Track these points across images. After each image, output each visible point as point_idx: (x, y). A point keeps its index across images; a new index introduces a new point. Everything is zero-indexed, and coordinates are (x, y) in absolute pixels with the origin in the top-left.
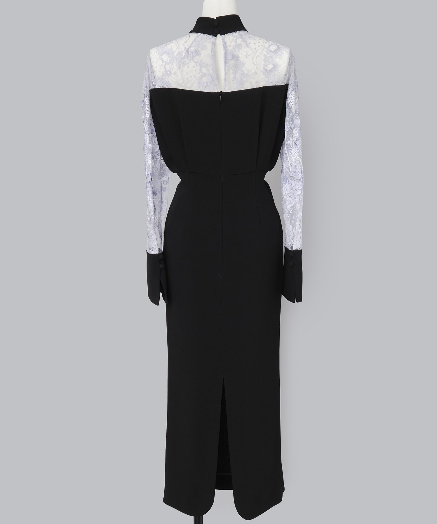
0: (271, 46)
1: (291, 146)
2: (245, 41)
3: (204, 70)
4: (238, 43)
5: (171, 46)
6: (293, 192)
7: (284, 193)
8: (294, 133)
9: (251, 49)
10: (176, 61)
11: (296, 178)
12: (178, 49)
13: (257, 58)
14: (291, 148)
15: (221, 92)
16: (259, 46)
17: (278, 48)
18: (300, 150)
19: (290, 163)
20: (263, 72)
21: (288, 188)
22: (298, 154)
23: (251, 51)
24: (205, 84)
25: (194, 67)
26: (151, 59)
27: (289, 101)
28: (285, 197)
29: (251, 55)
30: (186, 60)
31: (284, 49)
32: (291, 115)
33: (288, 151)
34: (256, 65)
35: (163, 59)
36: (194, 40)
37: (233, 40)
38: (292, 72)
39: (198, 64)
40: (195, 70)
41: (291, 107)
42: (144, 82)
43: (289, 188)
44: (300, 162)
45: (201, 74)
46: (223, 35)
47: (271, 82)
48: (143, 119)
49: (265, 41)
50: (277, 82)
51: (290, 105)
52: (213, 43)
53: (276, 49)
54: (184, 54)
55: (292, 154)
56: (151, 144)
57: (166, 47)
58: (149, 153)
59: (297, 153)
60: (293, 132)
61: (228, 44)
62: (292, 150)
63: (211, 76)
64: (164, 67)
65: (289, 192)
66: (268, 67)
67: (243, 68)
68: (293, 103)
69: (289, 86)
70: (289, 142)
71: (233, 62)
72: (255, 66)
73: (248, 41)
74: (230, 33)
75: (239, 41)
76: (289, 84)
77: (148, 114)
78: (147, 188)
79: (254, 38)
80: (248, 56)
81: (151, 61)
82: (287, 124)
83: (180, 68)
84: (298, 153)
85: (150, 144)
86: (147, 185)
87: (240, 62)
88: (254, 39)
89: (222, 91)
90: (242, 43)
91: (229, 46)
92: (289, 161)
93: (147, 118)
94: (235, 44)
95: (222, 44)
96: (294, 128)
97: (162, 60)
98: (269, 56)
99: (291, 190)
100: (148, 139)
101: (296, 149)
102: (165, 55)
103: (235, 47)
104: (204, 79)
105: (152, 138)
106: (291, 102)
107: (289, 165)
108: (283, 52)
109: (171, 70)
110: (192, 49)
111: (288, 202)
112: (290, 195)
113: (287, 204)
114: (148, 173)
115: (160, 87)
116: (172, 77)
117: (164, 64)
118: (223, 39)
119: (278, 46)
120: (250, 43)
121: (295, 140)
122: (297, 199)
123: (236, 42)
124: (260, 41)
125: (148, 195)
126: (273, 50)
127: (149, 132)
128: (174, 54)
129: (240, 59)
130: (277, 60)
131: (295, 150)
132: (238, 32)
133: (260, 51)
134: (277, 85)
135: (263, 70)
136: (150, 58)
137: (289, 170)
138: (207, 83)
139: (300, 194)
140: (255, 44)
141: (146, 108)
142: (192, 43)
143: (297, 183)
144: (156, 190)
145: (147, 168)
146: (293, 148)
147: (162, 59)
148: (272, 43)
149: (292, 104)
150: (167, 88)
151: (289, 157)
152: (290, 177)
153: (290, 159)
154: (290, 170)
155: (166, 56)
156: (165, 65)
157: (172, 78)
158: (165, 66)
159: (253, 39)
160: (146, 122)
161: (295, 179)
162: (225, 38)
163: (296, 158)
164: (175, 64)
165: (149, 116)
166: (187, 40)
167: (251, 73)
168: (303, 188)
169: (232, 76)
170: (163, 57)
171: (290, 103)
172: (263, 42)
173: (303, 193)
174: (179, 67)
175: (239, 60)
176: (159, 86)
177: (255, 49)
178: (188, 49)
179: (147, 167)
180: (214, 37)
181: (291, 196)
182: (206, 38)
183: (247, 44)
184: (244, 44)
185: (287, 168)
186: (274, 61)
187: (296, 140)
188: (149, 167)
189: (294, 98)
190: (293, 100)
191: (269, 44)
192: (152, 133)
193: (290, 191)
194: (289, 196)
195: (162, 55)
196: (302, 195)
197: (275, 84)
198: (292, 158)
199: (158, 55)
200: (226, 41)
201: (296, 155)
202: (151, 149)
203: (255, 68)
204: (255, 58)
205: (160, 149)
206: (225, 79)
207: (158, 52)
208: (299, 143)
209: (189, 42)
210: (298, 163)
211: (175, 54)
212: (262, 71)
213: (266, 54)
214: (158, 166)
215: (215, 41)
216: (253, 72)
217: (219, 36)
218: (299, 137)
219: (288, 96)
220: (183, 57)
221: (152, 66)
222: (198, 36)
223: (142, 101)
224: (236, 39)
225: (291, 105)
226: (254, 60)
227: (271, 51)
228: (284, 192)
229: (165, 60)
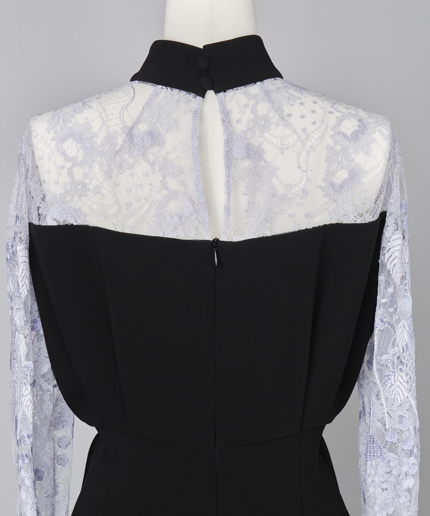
0: (344, 121)
1: (390, 366)
2: (279, 110)
3: (173, 184)
4: (260, 113)
5: (87, 119)
6: (392, 479)
7: (369, 480)
8: (398, 334)
9: (295, 132)
10: (99, 159)
11: (401, 446)
12: (105, 128)
13: (308, 153)
14: (391, 373)
15: (216, 242)
16: (314, 123)
17: (363, 127)
18: (413, 376)
19: (386, 409)
20: (323, 190)
21: (380, 469)
22: (406, 386)
23: (295, 136)
24: (176, 219)
25: (147, 175)
26: (35, 150)
27: (387, 255)
28: (371, 490)
29: (293, 146)
30: (126, 156)
31: (377, 129)
32: (391, 290)
33: (381, 379)
34: (306, 172)
35: (67, 152)
36: (147, 104)
37: (246, 106)
38: (395, 184)
39: (157, 168)
40: (150, 184)
41: (391, 271)
42: (14, 198)
43: (382, 469)
44: (411, 406)
45: (165, 192)
46: (222, 93)
47: (345, 215)
48: (9, 291)
49: (327, 105)
50: (359, 215)
51: (389, 266)
52: (195, 113)
53: (356, 128)
54: (120, 141)
55: (391, 386)
56: (31, 362)
57: (73, 120)
58: (25, 383)
59: (404, 384)
60: (395, 332)
61: (235, 116)
62: (393, 377)
63: (191, 199)
64: (68, 173)
65: (382, 479)
66: (337, 176)
67: (274, 180)
68: (396, 261)
69: (387, 219)
70: (385, 357)
71: (246, 164)
72: (305, 174)
73: (287, 109)
74: (239, 88)
75: (263, 108)
76: (388, 214)
77: (25, 286)
78: (19, 470)
79: (302, 101)
80: (287, 148)
81: (33, 153)
82: (379, 312)
83: (111, 178)
84: (408, 383)
85: (29, 360)
86: (20, 461)
87: (264, 164)
88: (302, 104)
89: (220, 240)
90: (271, 114)
91: (238, 121)
92: (384, 404)
93: (23, 296)
94: (252, 116)
95: (219, 117)
96: (398, 321)
97: (63, 153)
98: (339, 148)
99: (389, 475)
100: (22, 349)
101: (403, 374)
102: (70, 141)
103: (252, 125)
104: (173, 206)
105: (34, 340)
106: (391, 259)
107: (384, 413)
108: (373, 136)
109: (87, 181)
110: (143, 128)
111: (378, 502)
112: (384, 486)
113: (377, 509)
114: (23, 433)
115: (57, 221)
116: (88, 197)
117: (69, 165)
118: (222, 103)
119: (360, 121)
120: (290, 115)
121: (399, 352)
122: (403, 500)
123: (254, 111)
124: (315, 107)
125: (22, 489)
126: (349, 133)
127: (27, 333)
128: (95, 139)
129: (266, 157)
130: (360, 159)
131: (399, 378)
132: (258, 83)
133: (317, 137)
134: (359, 222)
135: (324, 185)
136: (30, 145)
137: (385, 425)
138: (180, 217)
139: (411, 487)
140: (303, 117)
141: (21, 272)
142: (142, 113)
143: (404, 460)
144: (40, 468)
145: (19, 421)
146: (395, 371)
147: (65, 151)
148: (346, 111)
149: (393, 263)
150: (75, 224)
151: (384, 395)
152: (386, 444)
153: (387, 398)
154: (387, 427)
155: (75, 144)
156: (72, 167)
157: (89, 202)
158: (71, 169)
159: (298, 102)
160: (18, 304)
161: (399, 450)
162: (228, 99)
163: (402, 396)
164: (96, 166)
165: (28, 291)
166: (128, 104)
167: (293, 191)
168: (418, 472)
169: (244, 201)
170: (65, 146)
171: (389, 262)
172: (323, 110)
173: (418, 485)
174: (108, 174)
175: (262, 158)
176: (55, 220)
177: (304, 130)
178: (132, 129)
179: (20, 416)
180: (199, 98)
181: (388, 491)
182: (178, 101)
183: (282, 118)
184: (275, 118)
185: (378, 421)
186: (352, 161)
187: (401, 351)
188: (25, 418)
189: (399, 247)
190: (397, 254)
191: (339, 114)
192: (33, 329)
193: (387, 478)
194: (383, 490)
195: (63, 140)
196: (416, 490)
197: (356, 219)
198: (393, 396)
199: (52, 140)
200: (228, 107)
201: (403, 388)
202: (32, 373)
203: (305, 178)
204: (304, 154)
205: (54, 368)
206: (228, 210)
207: (52, 132)
208: (410, 358)
209: (135, 109)
210: (407, 410)
211: (99, 140)
212: (320, 187)
213: (331, 142)
214: (48, 407)
215: (201, 109)
216: (297, 189)
217: (210, 93)
218: (409, 342)
219: (384, 244)
220: (118, 148)
221: (37, 167)
222: (157, 94)
223: (7, 245)
224: (256, 104)
225: (392, 266)
226: (301, 159)
227: (344, 135)
228: (369, 476)
229: (70, 155)
